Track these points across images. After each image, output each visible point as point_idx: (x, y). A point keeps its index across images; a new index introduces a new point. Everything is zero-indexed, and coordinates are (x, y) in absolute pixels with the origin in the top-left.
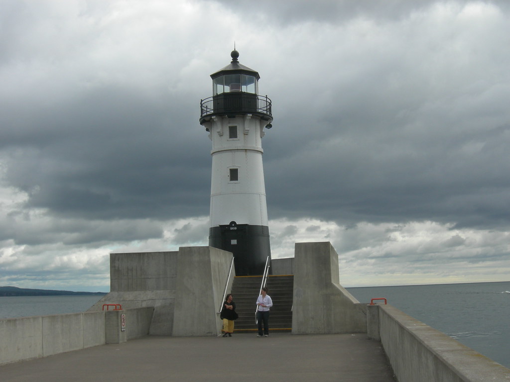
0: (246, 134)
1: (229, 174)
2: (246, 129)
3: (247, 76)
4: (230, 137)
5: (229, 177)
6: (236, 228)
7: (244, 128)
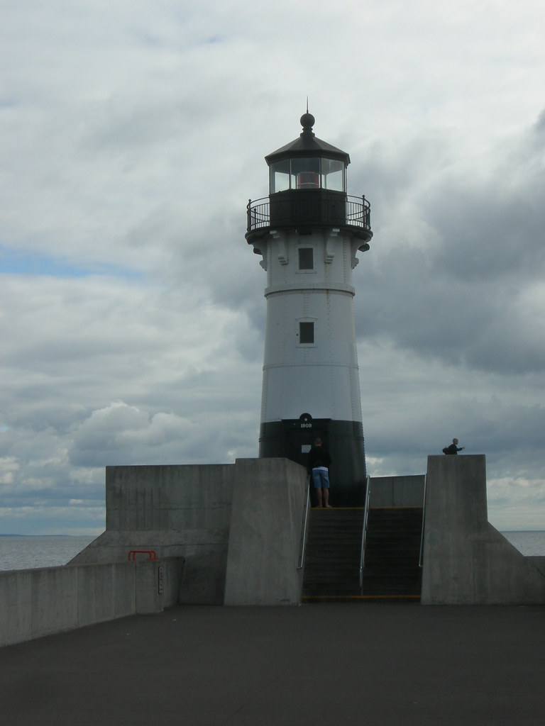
0: (328, 261)
1: (298, 332)
2: (330, 253)
3: (331, 161)
4: (301, 267)
5: (299, 337)
6: (310, 426)
7: (325, 252)
